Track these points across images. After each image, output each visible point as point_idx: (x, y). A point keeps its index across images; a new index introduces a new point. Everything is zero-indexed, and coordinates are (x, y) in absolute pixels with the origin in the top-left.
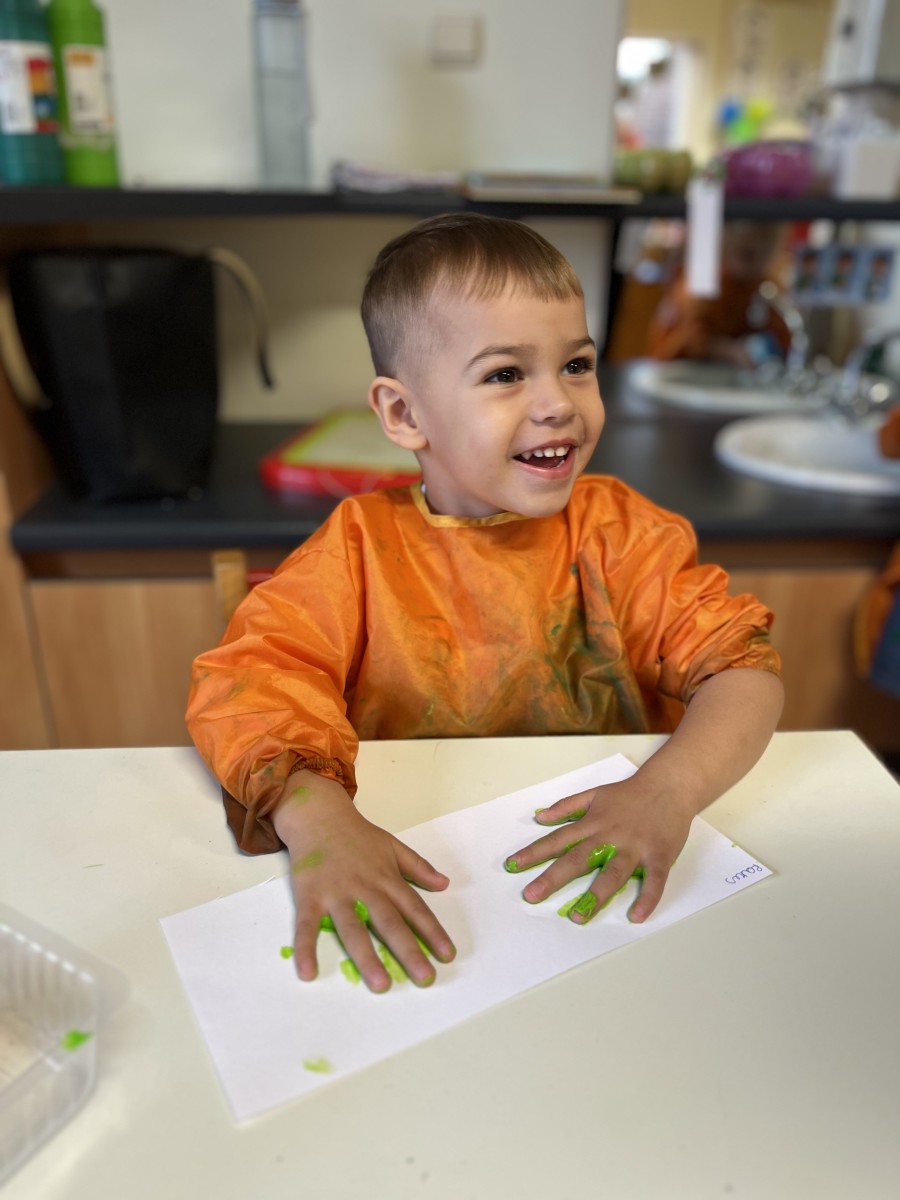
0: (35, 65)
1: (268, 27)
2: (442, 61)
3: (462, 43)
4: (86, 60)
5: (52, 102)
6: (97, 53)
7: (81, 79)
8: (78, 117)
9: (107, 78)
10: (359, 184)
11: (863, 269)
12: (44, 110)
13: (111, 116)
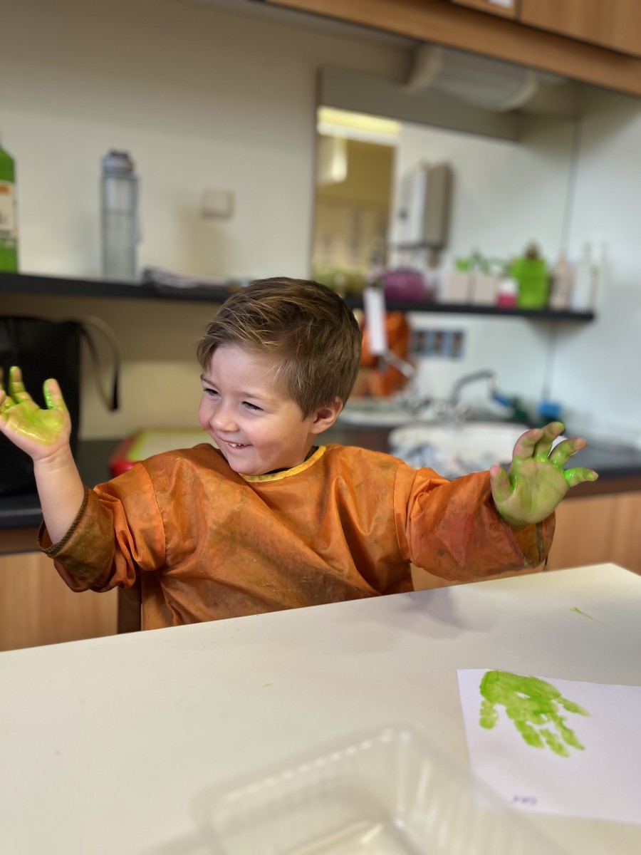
1: (112, 185)
2: (209, 215)
3: (220, 205)
4: (4, 190)
6: (10, 186)
9: (15, 203)
10: (168, 282)
11: (448, 343)
13: (16, 229)
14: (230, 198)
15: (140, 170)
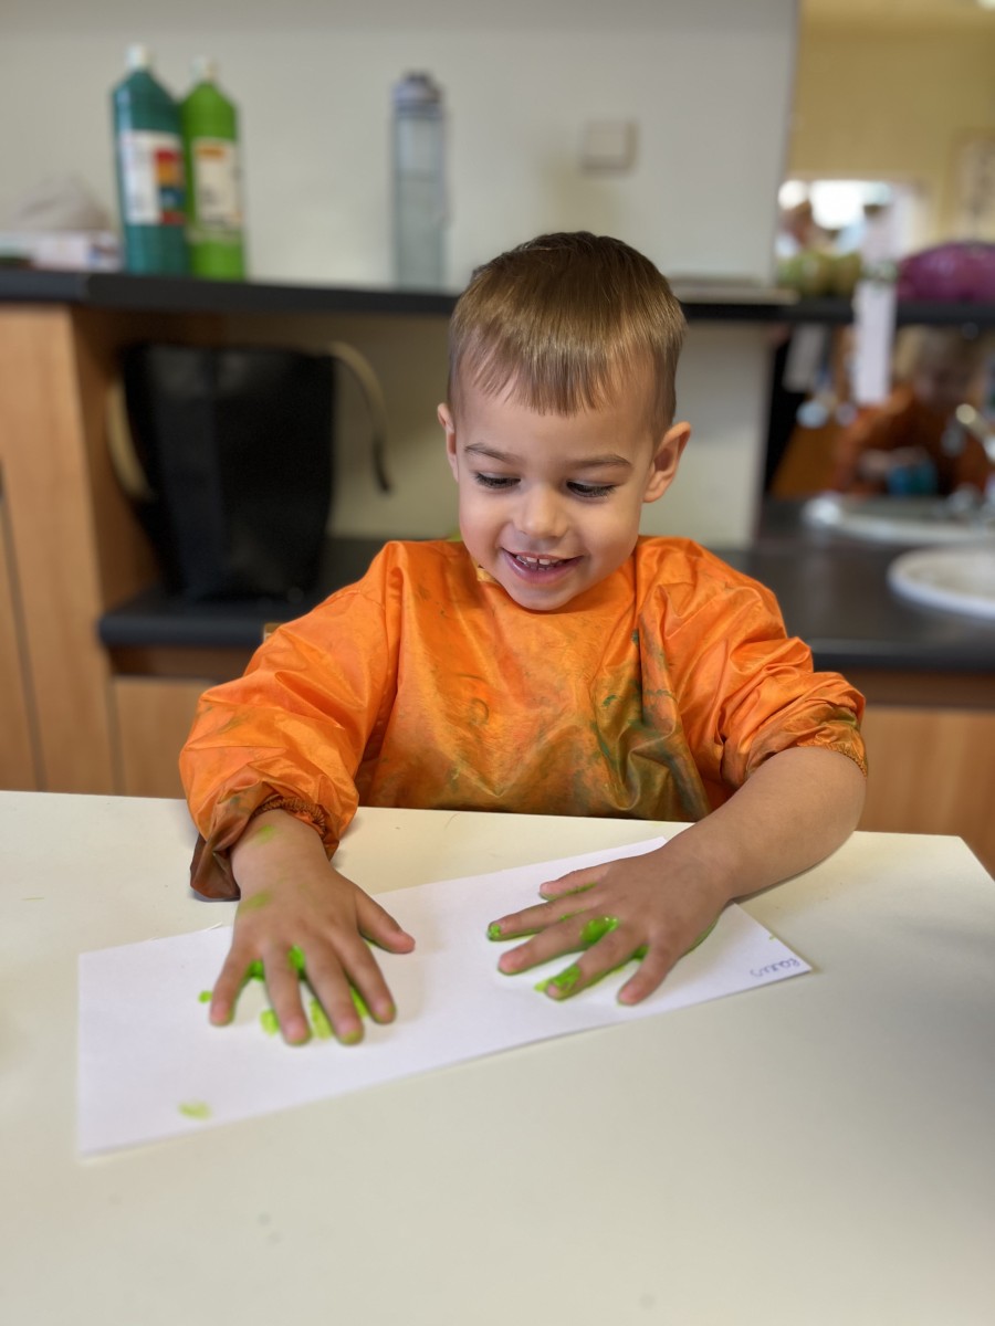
0: (163, 157)
1: (408, 129)
2: (594, 167)
3: (613, 148)
4: (215, 154)
5: (179, 195)
6: (228, 149)
7: (211, 174)
8: (206, 211)
9: (238, 174)
12: (170, 201)
13: (240, 210)
14: (631, 134)
15: (454, 102)
